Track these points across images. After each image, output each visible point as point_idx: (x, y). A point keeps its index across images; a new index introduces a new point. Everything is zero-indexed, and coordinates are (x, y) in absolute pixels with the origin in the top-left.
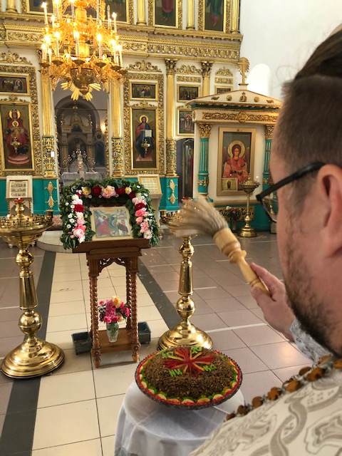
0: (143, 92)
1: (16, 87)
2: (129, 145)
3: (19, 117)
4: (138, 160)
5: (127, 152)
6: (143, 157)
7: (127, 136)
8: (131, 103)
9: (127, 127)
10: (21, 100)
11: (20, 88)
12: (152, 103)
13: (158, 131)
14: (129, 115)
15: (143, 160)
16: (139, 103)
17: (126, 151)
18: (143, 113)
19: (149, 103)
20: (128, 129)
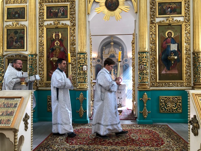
0: (169, 9)
1: (60, 14)
2: (155, 59)
3: (60, 38)
4: (163, 72)
5: (153, 65)
6: (169, 70)
7: (153, 50)
8: (157, 20)
9: (153, 42)
10: (63, 24)
11: (63, 15)
12: (178, 19)
13: (184, 45)
14: (155, 31)
15: (168, 72)
16: (165, 19)
17: (151, 64)
18: (168, 29)
19: (175, 19)
20: (155, 44)
